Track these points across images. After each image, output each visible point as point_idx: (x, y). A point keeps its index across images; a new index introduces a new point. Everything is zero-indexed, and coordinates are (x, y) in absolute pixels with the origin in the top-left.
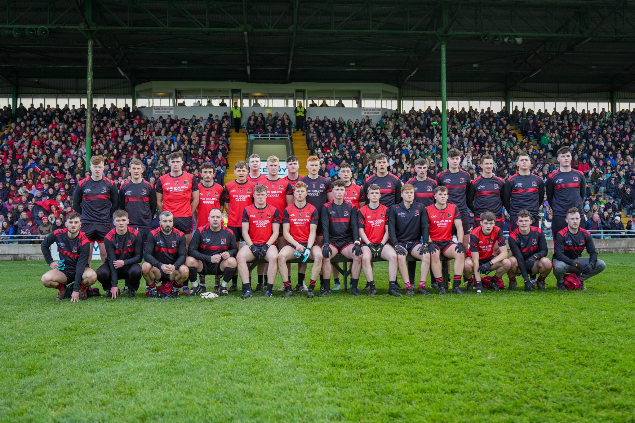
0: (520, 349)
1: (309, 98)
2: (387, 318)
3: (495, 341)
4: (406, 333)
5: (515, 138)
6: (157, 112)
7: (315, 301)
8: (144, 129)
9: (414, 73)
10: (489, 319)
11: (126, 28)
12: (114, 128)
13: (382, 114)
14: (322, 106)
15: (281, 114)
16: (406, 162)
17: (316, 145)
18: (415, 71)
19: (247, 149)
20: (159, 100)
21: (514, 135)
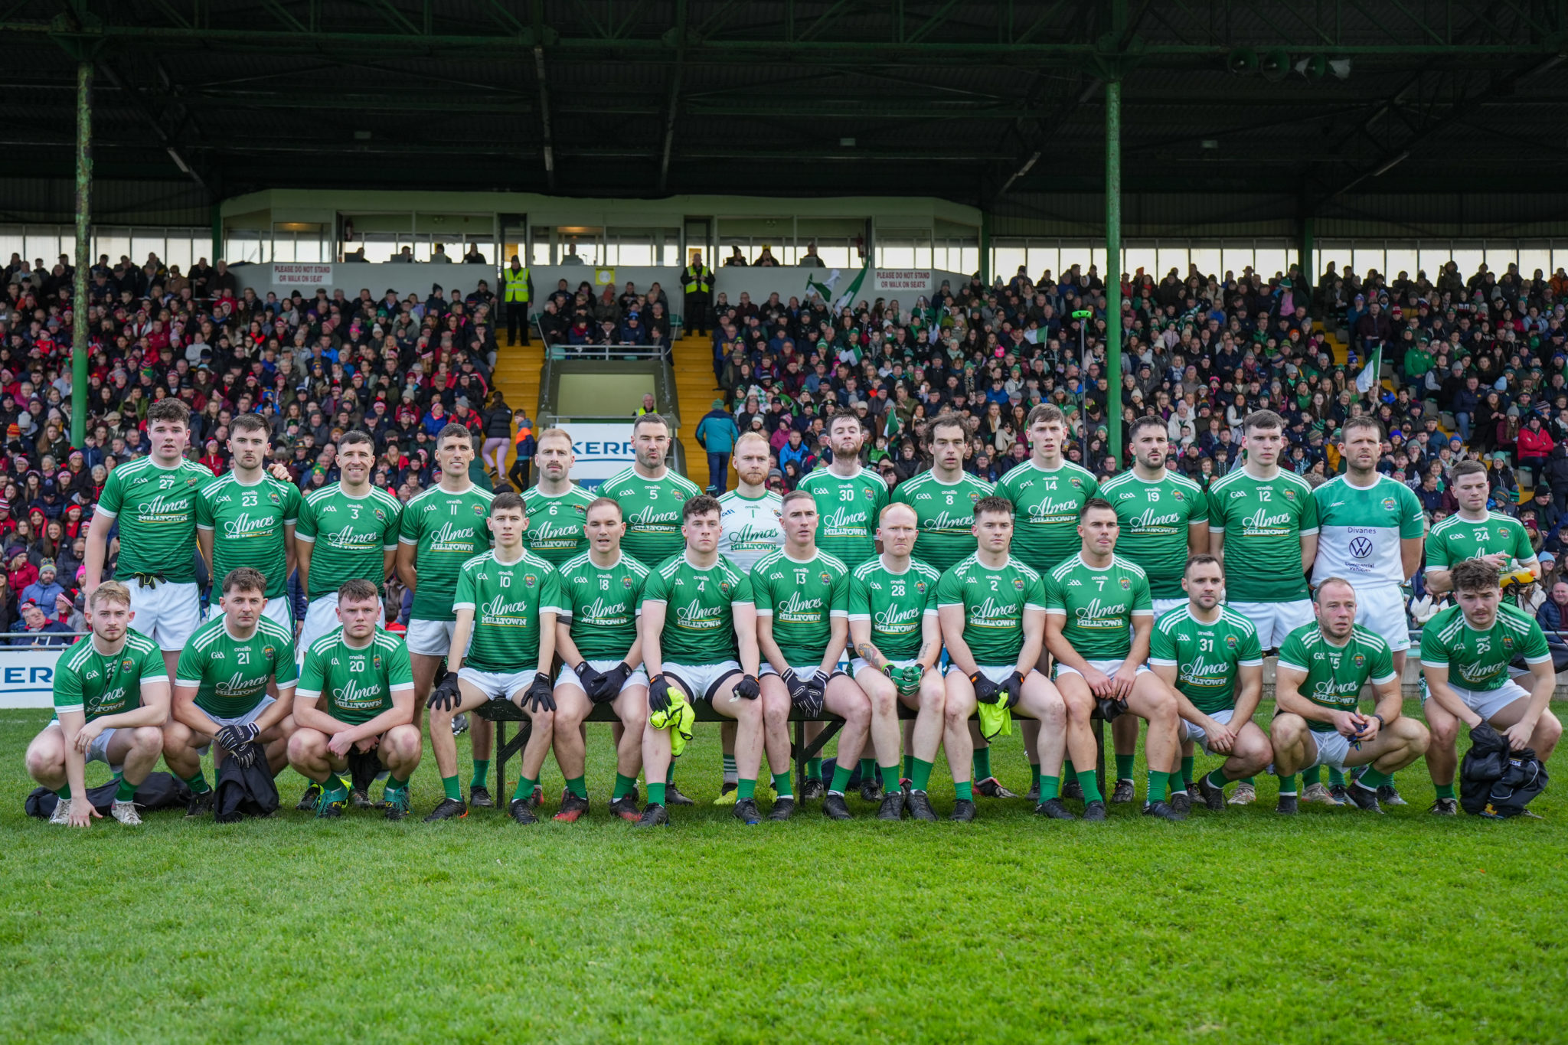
0: (1304, 1004)
1: (724, 241)
2: (910, 895)
3: (1225, 975)
4: (956, 941)
5: (1325, 356)
6: (283, 278)
7: (706, 835)
8: (245, 327)
9: (1026, 168)
10: (1216, 899)
11: (190, 32)
12: (157, 323)
13: (935, 286)
14: (759, 263)
15: (643, 285)
16: (1002, 427)
17: (742, 376)
18: (1031, 163)
19: (542, 385)
20: (291, 243)
21: (1325, 348)
